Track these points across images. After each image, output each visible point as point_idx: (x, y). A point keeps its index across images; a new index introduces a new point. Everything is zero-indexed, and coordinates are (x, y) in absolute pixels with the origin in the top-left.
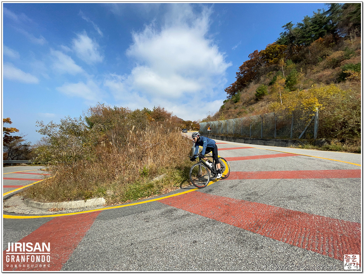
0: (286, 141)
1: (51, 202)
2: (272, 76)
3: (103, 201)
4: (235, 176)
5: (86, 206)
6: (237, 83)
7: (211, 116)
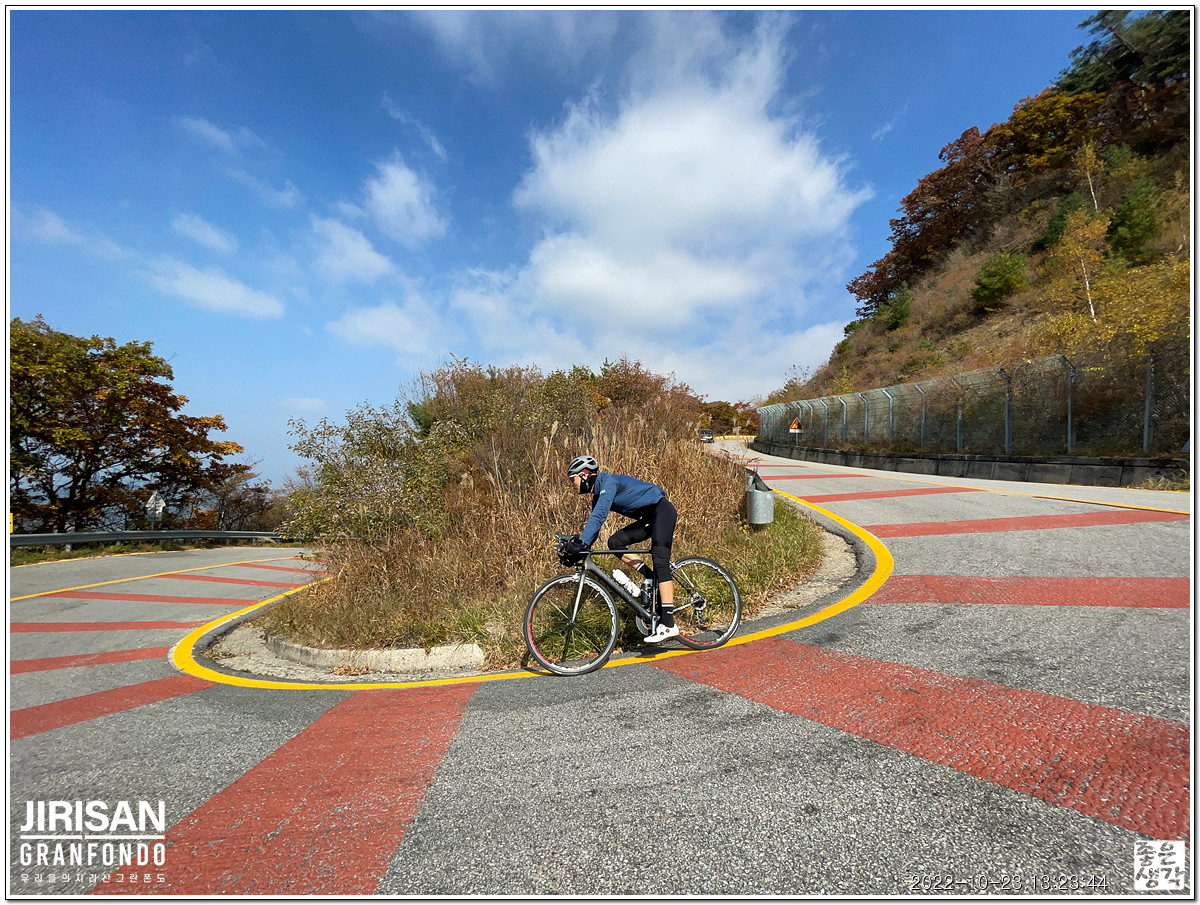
0: (1121, 463)
1: (338, 649)
2: (1044, 218)
3: (478, 655)
4: (918, 589)
5: (429, 665)
6: (894, 260)
7: (801, 381)
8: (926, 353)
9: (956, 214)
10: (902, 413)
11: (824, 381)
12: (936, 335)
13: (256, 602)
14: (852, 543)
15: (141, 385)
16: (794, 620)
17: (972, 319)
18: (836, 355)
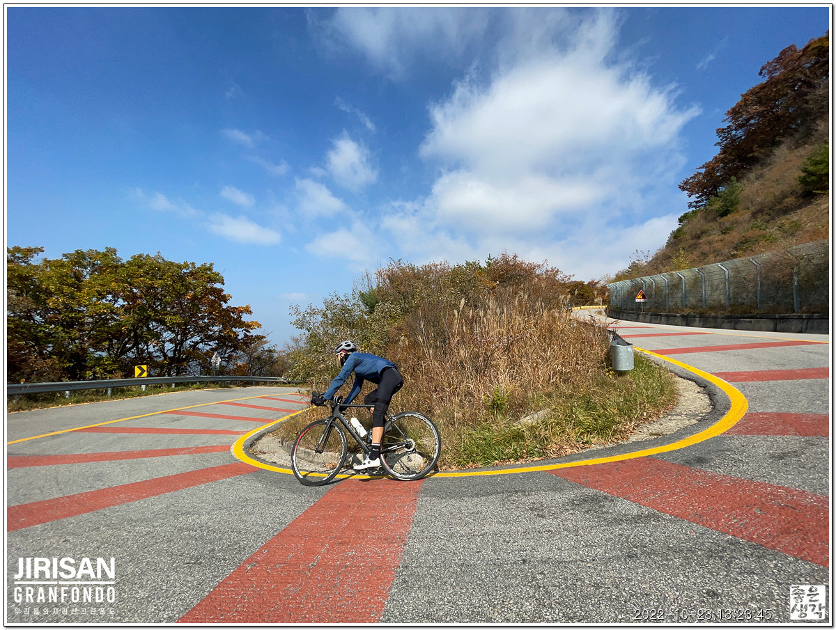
4: (776, 424)
6: (722, 161)
7: (644, 262)
8: (757, 232)
9: (778, 118)
10: (738, 282)
11: (663, 260)
12: (767, 217)
13: (273, 421)
14: (704, 386)
15: (208, 289)
16: (662, 445)
17: (801, 201)
18: (672, 240)
